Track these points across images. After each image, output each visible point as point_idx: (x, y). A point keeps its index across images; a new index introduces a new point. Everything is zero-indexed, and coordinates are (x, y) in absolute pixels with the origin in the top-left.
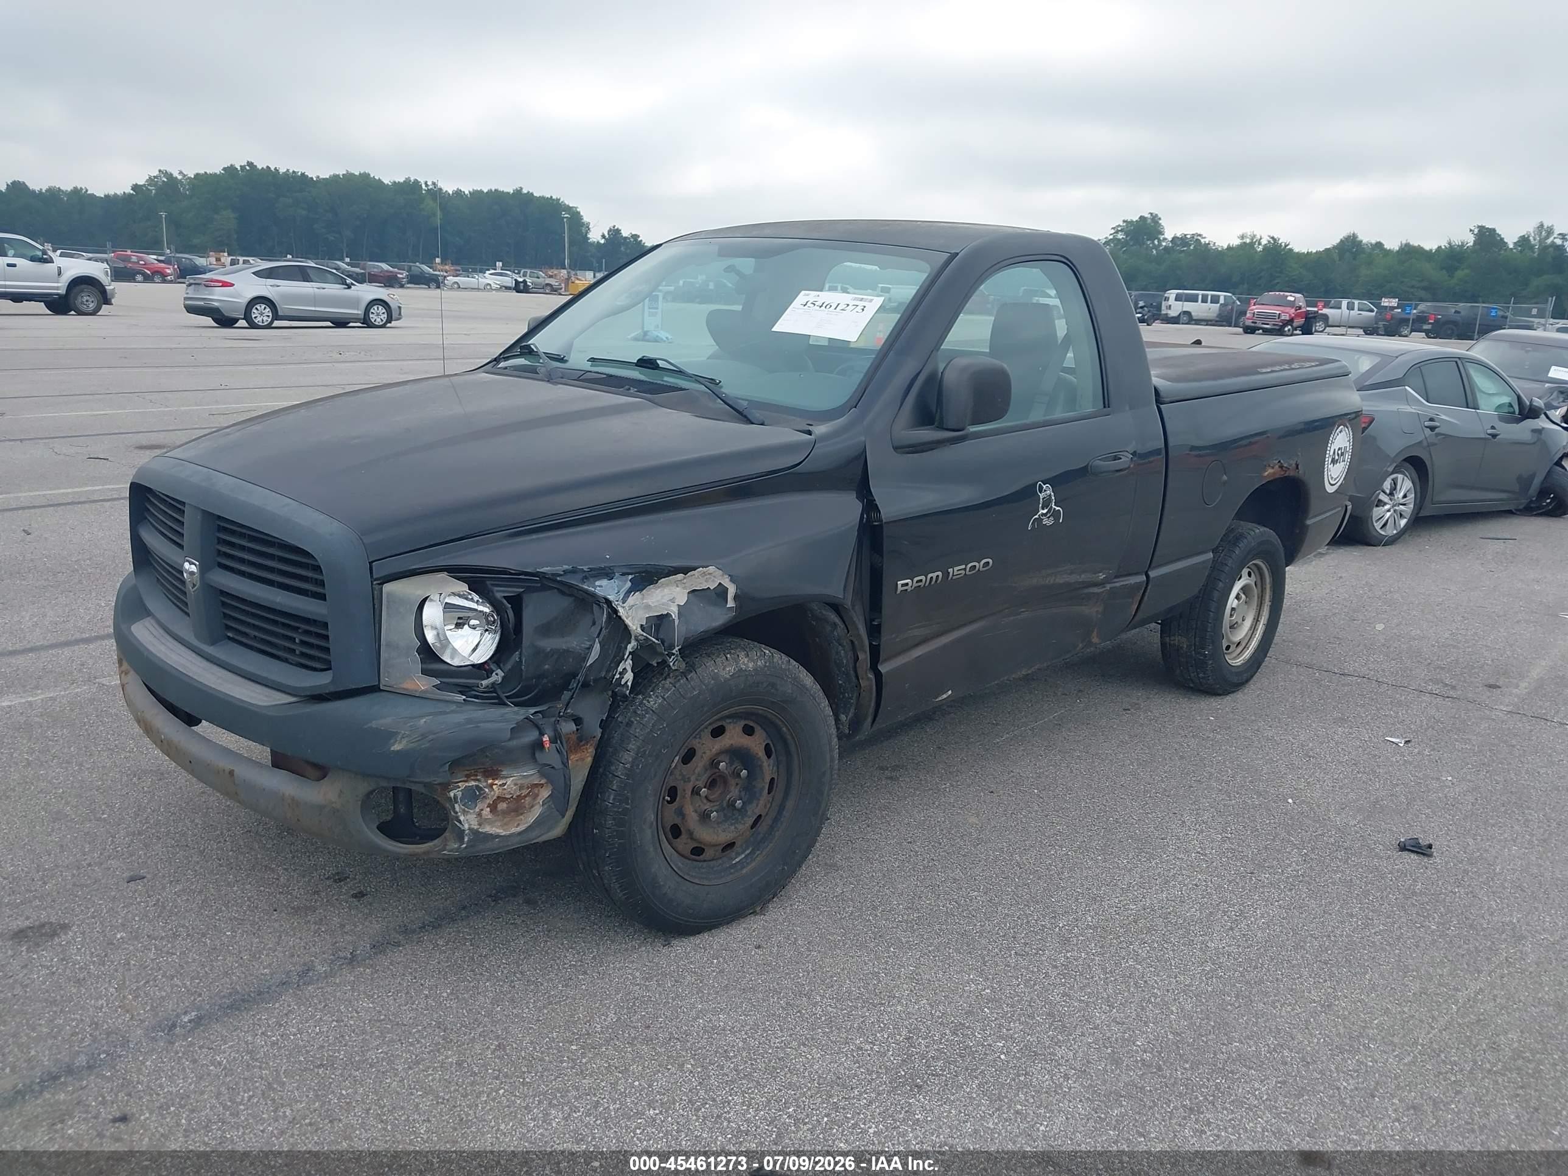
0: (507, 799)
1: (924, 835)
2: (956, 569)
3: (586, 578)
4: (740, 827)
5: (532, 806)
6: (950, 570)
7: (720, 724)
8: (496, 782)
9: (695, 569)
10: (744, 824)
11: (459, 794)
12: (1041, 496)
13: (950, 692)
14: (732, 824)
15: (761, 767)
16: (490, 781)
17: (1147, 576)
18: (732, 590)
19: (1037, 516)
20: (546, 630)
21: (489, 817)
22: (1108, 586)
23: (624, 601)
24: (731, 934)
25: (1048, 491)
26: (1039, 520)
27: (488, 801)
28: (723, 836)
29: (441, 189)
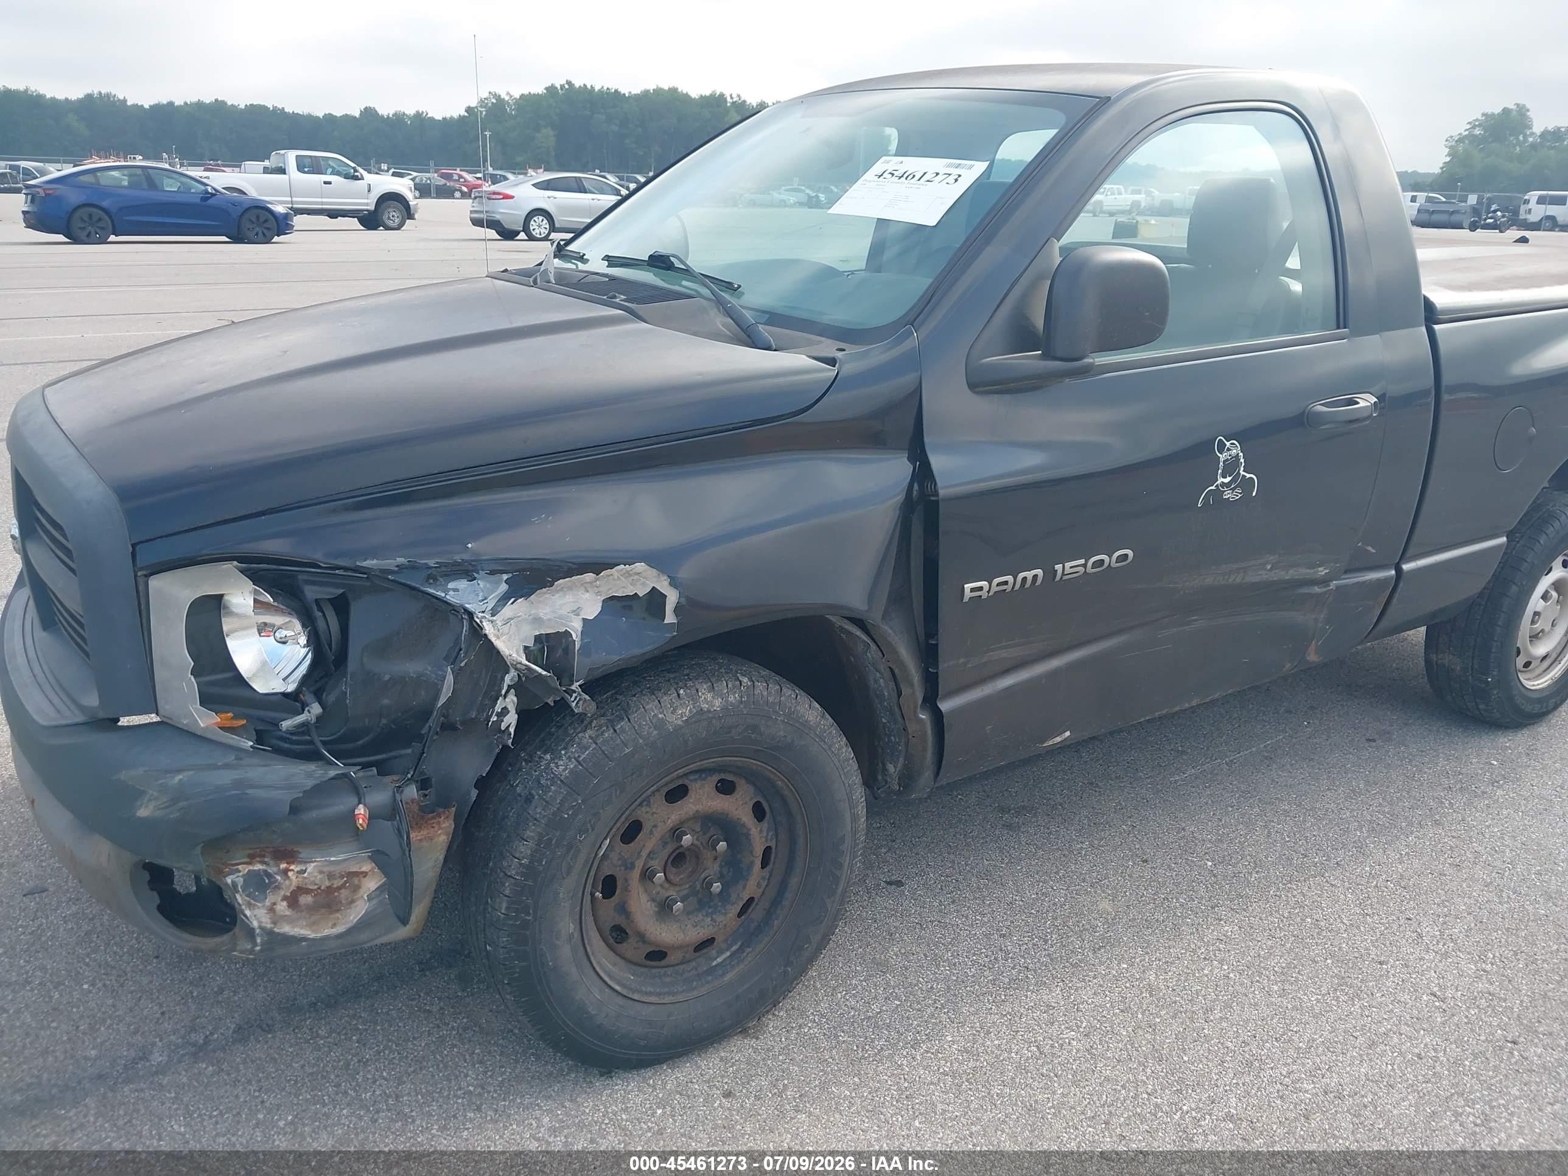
0: (312, 890)
1: (1027, 924)
2: (1068, 565)
3: (429, 577)
4: (720, 918)
5: (353, 902)
6: (1059, 567)
7: (680, 782)
8: (292, 867)
9: (612, 566)
10: (725, 914)
11: (240, 881)
12: (1222, 457)
13: (1068, 734)
14: (707, 916)
15: (747, 835)
16: (283, 866)
17: (1399, 570)
18: (672, 598)
19: (1213, 488)
20: (384, 648)
21: (288, 913)
22: (1333, 584)
23: (494, 612)
24: (700, 1067)
25: (1234, 449)
26: (1218, 493)
27: (282, 893)
28: (694, 933)
29: (745, 101)
